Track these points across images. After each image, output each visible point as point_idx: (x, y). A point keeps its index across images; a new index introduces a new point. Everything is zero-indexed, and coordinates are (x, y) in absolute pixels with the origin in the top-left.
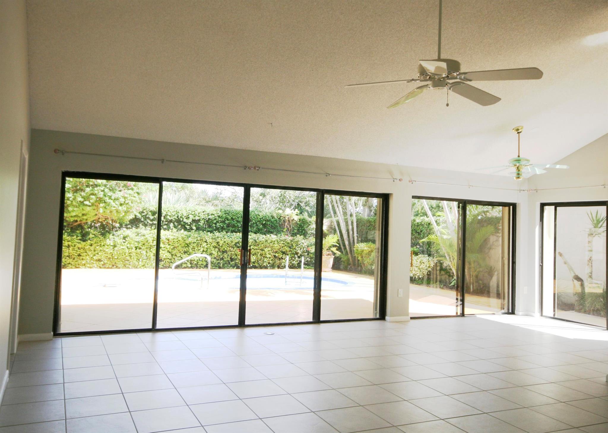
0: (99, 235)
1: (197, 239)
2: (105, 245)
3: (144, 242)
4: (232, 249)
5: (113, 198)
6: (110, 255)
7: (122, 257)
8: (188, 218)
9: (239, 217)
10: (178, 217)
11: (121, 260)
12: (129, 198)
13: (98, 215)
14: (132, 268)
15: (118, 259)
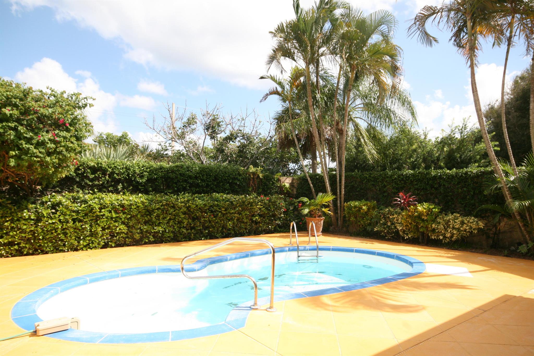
0: (9, 204)
1: (161, 204)
2: (21, 219)
3: (86, 211)
4: (206, 215)
5: (34, 141)
6: (30, 234)
7: (52, 236)
8: (142, 177)
9: (204, 175)
10: (128, 175)
11: (49, 241)
12: (63, 144)
13: (6, 172)
14: (68, 251)
15: (44, 240)
